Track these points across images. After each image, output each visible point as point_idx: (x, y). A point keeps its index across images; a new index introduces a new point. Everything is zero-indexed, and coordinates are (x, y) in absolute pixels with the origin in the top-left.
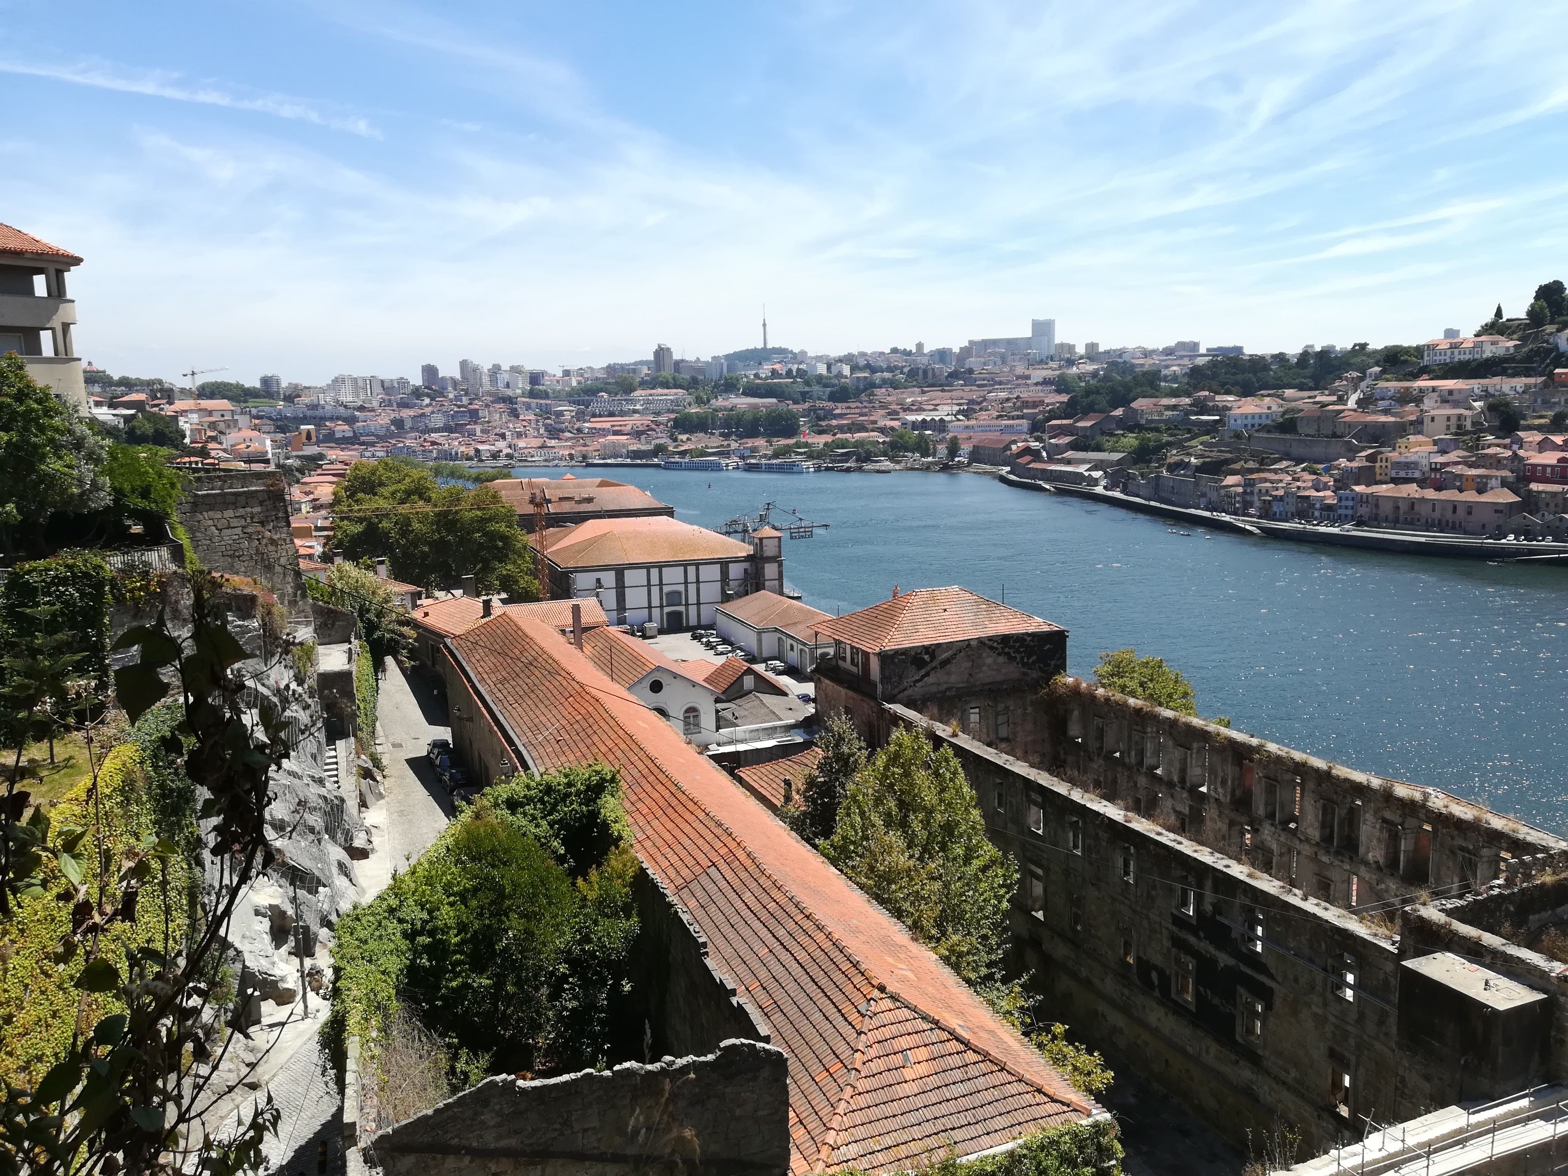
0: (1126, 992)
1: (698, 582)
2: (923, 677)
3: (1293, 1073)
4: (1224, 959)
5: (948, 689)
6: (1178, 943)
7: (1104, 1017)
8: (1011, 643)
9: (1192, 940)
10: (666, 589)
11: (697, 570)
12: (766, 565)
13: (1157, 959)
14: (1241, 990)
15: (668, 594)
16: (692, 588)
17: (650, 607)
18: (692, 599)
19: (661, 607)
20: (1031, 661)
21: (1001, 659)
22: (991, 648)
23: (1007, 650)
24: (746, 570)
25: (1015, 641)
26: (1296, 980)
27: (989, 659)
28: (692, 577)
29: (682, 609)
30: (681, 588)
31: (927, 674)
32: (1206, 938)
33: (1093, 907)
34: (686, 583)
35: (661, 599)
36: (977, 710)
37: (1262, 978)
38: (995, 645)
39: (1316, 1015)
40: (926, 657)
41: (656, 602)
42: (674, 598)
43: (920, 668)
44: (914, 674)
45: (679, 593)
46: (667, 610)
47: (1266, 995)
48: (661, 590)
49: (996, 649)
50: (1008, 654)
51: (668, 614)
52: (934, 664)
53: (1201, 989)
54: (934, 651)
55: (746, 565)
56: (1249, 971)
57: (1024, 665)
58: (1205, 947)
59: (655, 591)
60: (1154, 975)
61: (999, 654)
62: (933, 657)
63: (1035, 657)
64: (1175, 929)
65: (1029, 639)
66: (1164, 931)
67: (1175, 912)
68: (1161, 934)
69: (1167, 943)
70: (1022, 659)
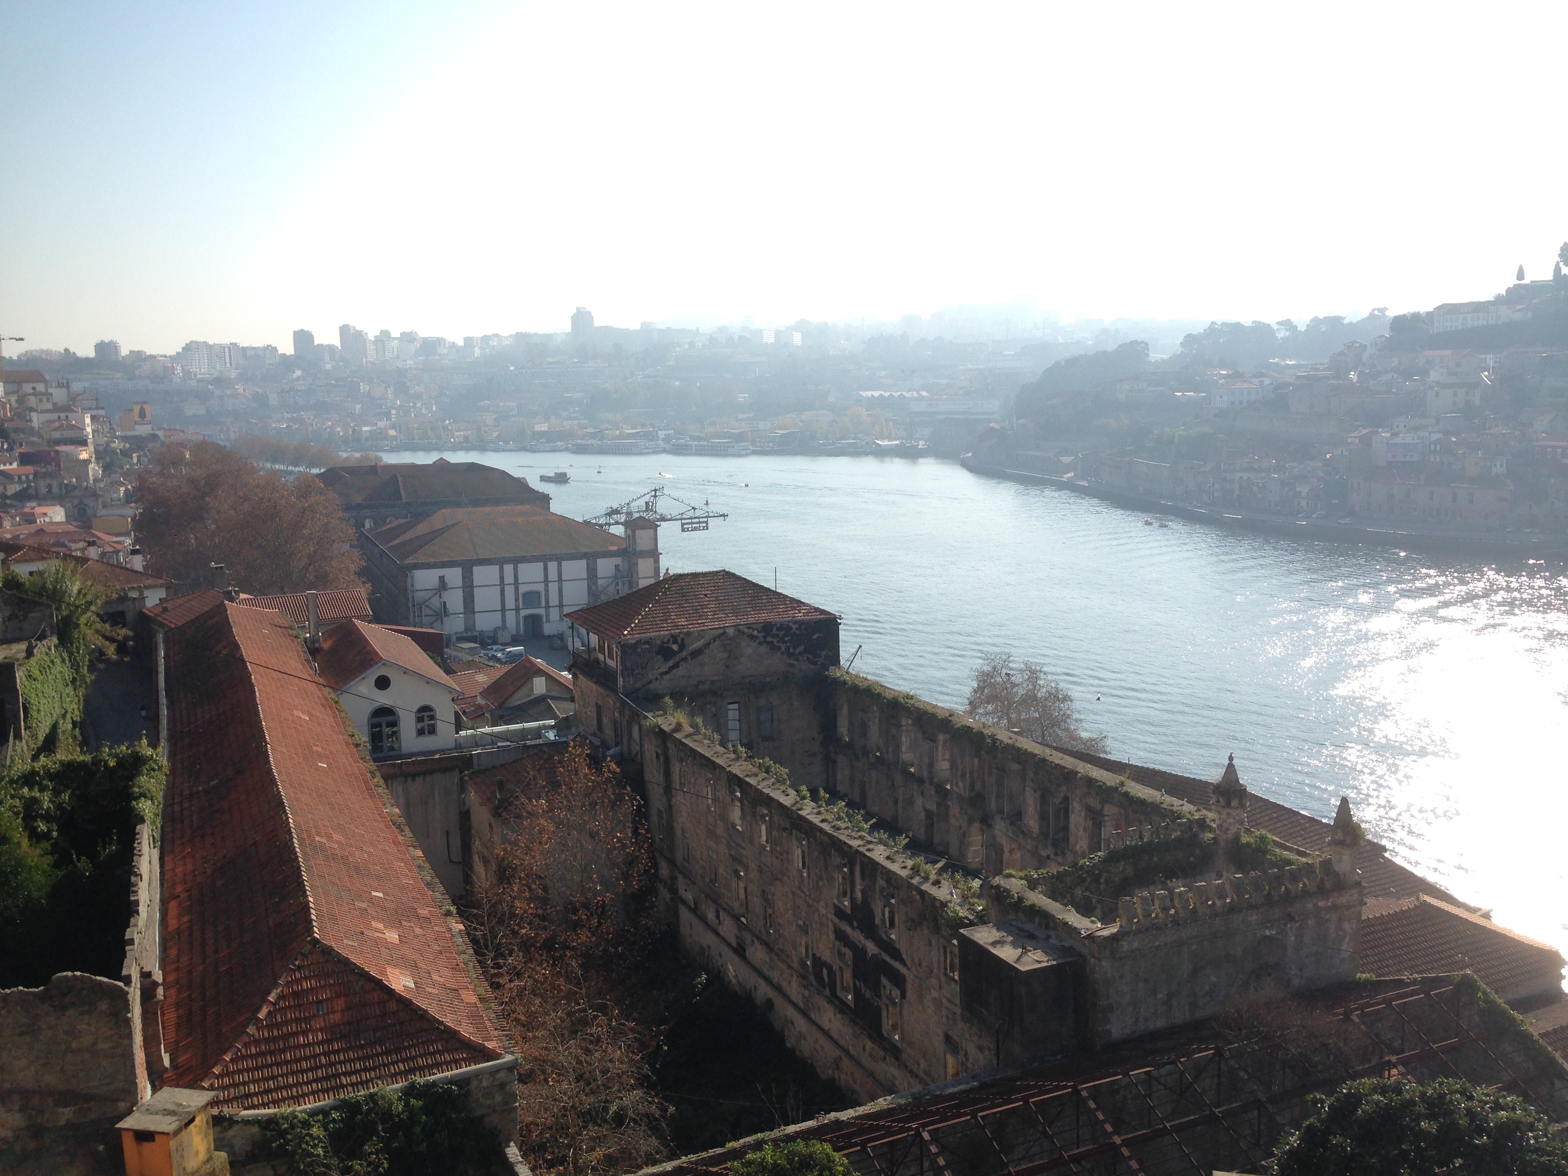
0: (806, 993)
1: (560, 580)
2: (672, 668)
3: (923, 1064)
4: (871, 948)
5: (700, 682)
6: (840, 936)
7: (792, 1023)
8: (774, 631)
9: (848, 930)
10: (523, 589)
11: (560, 566)
12: (640, 561)
13: (826, 955)
14: (884, 981)
15: (524, 595)
16: (553, 588)
17: (503, 610)
18: (554, 600)
19: (517, 609)
20: (798, 651)
21: (763, 649)
22: (752, 637)
23: (769, 639)
24: (617, 566)
25: (778, 629)
26: (920, 965)
27: (748, 649)
28: (553, 575)
29: (541, 611)
30: (541, 588)
31: (676, 666)
32: (858, 927)
33: (780, 904)
34: (546, 581)
35: (517, 600)
36: (736, 706)
37: (897, 965)
38: (755, 633)
39: (935, 999)
40: (675, 647)
41: (510, 603)
42: (531, 598)
43: (666, 659)
44: (660, 665)
45: (538, 593)
46: (524, 613)
47: (898, 981)
48: (517, 589)
49: (757, 637)
50: (768, 643)
51: (526, 618)
52: (684, 654)
53: (858, 983)
54: (683, 640)
55: (617, 560)
56: (887, 958)
57: (790, 655)
58: (856, 936)
59: (510, 591)
60: (825, 972)
61: (761, 644)
62: (682, 647)
63: (801, 648)
64: (836, 920)
65: (794, 627)
66: (830, 924)
67: (836, 902)
68: (828, 927)
69: (832, 936)
70: (788, 648)
